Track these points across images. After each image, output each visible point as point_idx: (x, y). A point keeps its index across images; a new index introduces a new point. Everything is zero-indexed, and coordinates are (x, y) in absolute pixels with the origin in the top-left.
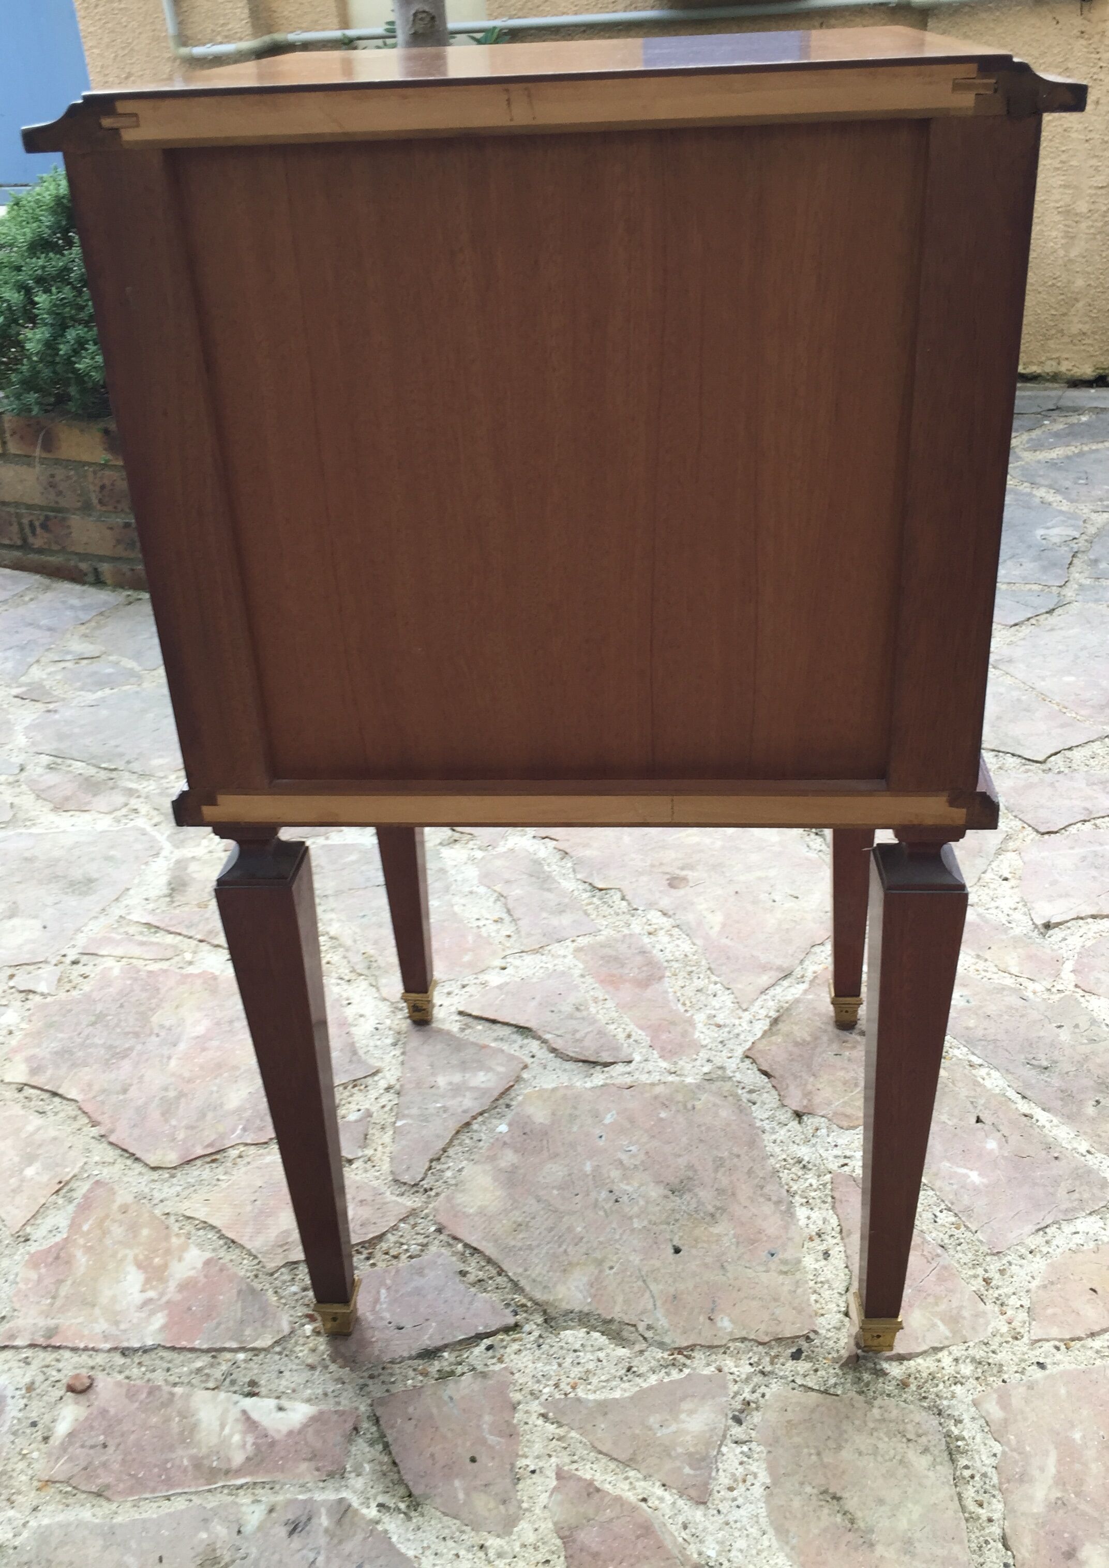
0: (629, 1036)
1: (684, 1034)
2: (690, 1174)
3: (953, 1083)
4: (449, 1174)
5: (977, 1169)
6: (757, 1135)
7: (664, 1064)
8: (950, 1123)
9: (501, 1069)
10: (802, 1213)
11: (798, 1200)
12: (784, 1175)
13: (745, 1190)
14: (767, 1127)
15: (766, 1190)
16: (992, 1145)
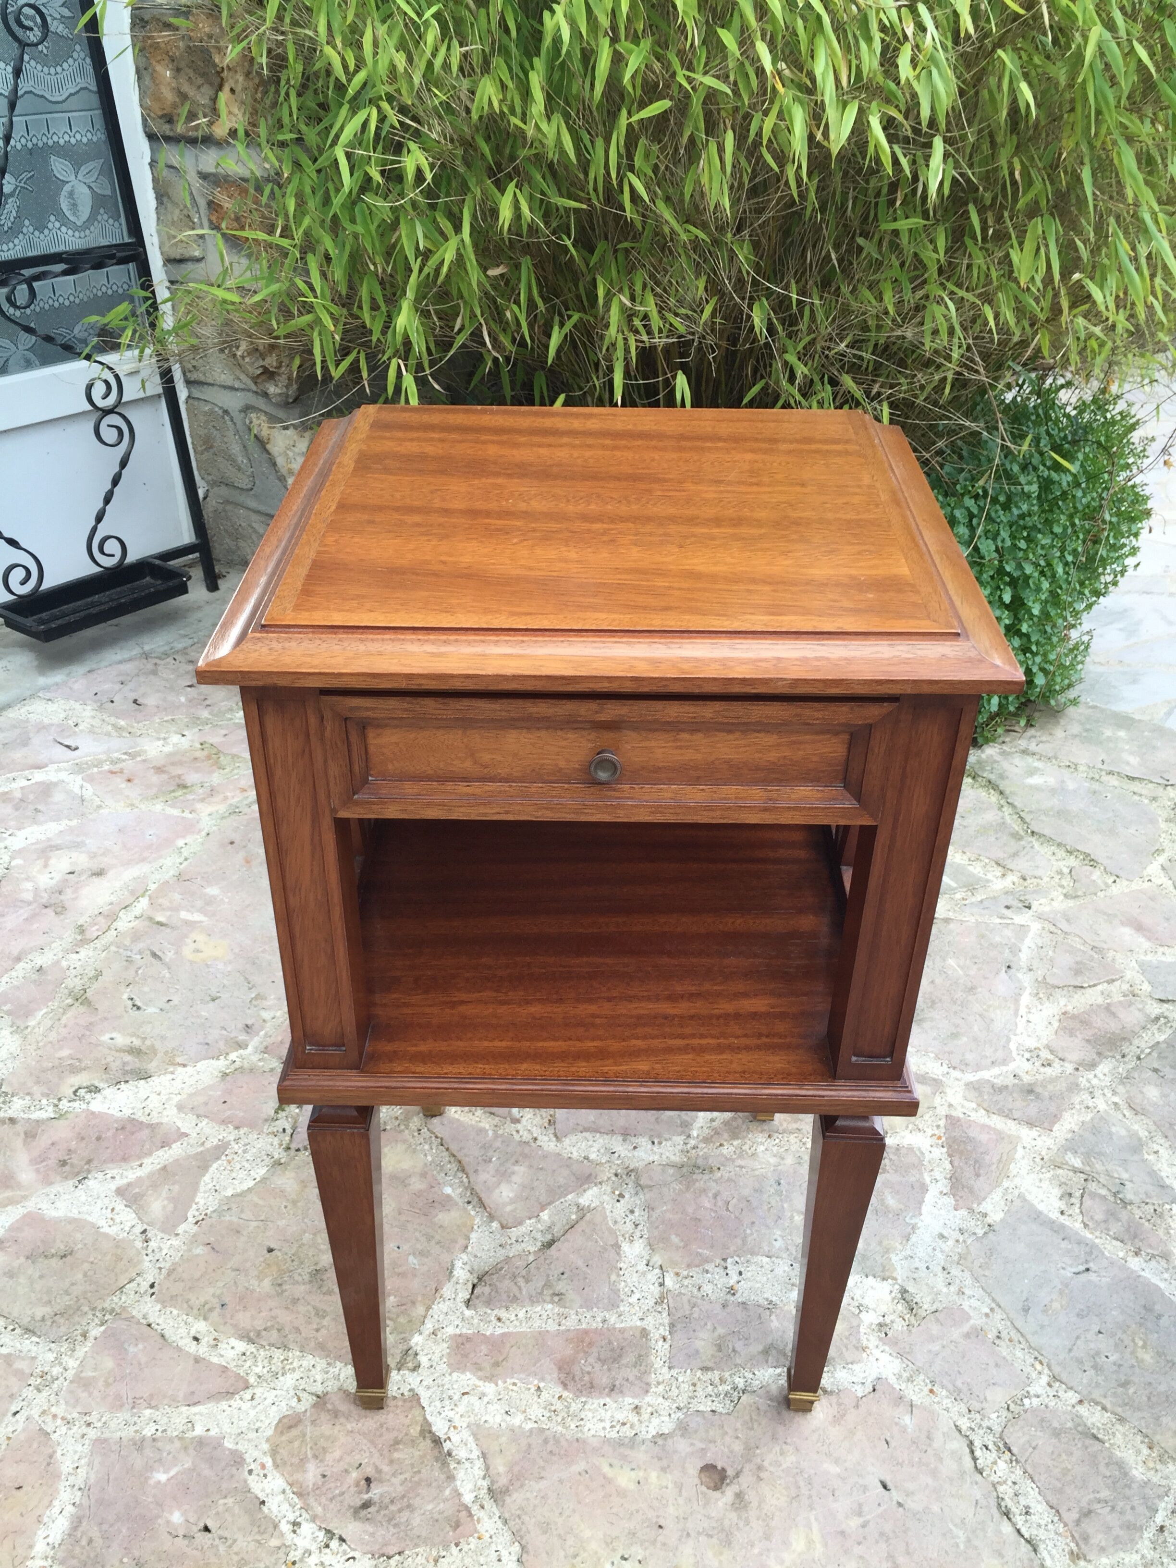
0: (499, 1319)
1: (477, 1368)
2: (324, 1289)
3: (258, 1542)
4: (427, 1147)
5: (165, 1485)
6: (328, 1356)
7: (450, 1330)
8: (221, 1502)
9: (508, 1209)
10: (241, 1346)
11: (251, 1348)
12: (278, 1354)
13: (284, 1317)
14: (331, 1370)
15: (275, 1332)
16: (176, 1517)
